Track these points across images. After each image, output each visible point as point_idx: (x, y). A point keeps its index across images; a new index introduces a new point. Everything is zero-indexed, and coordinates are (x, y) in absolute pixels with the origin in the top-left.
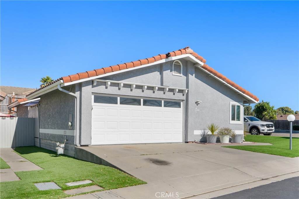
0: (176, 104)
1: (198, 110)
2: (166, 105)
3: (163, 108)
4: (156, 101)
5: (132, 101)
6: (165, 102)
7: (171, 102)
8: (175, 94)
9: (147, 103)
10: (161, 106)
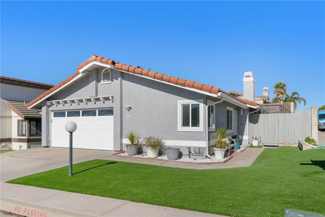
0: (109, 112)
1: (130, 116)
2: (100, 114)
3: (97, 117)
4: (91, 111)
5: (74, 113)
6: (99, 111)
7: (105, 110)
8: (105, 102)
9: (85, 114)
10: (95, 115)
